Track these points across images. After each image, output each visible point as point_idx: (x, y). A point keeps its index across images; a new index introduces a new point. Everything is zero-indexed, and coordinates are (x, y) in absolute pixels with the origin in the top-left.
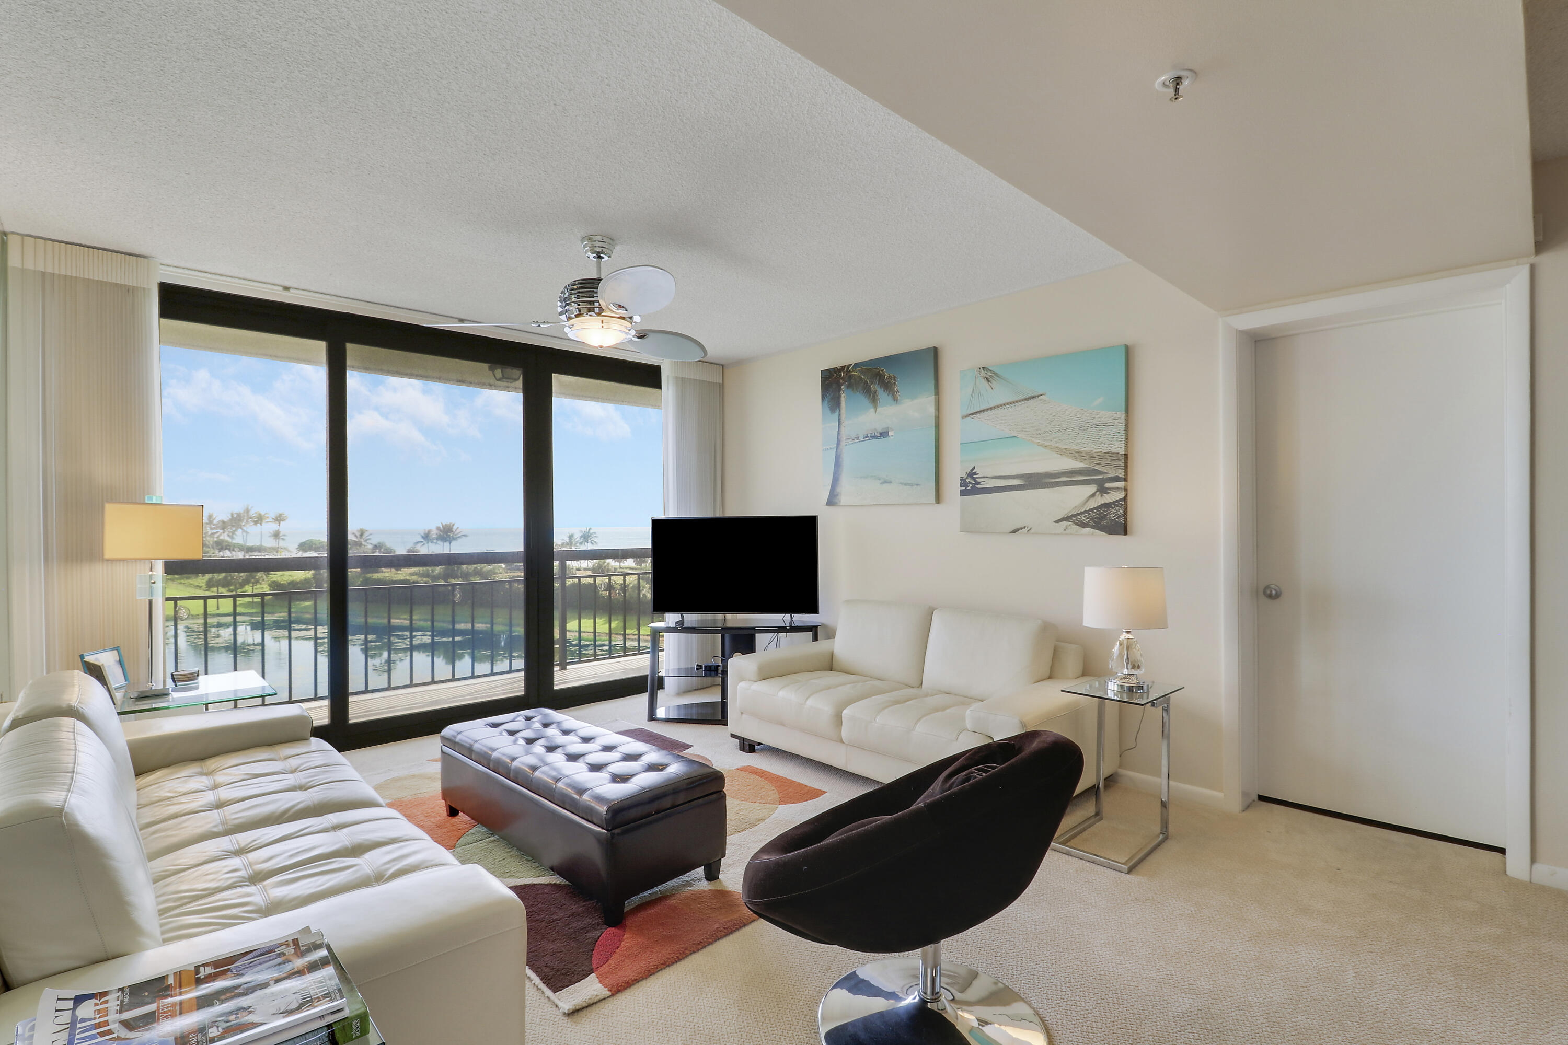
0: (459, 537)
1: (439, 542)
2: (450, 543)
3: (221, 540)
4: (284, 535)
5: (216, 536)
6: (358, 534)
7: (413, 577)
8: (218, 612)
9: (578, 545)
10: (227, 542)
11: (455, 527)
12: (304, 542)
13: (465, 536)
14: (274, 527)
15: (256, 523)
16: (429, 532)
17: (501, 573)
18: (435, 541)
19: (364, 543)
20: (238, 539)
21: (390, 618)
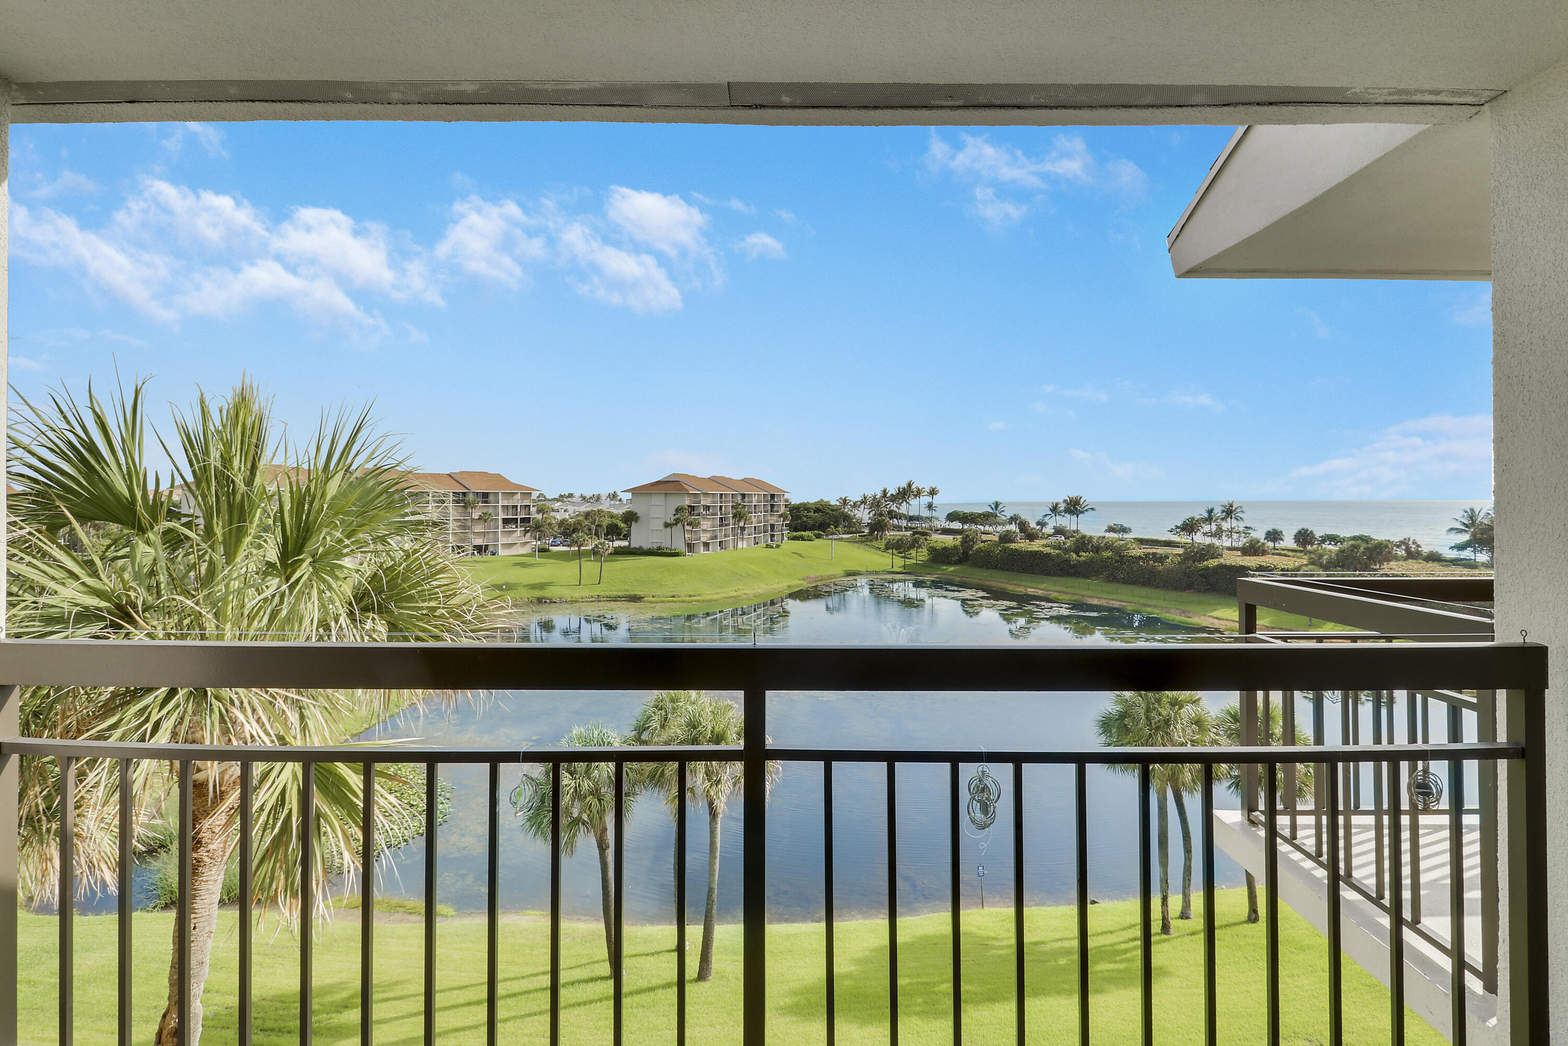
0: (1086, 510)
1: (1067, 515)
2: (1077, 516)
3: (892, 510)
4: (935, 507)
5: (889, 506)
6: (993, 506)
8: (892, 570)
9: (1219, 521)
10: (895, 511)
11: (1082, 500)
13: (1092, 509)
14: (929, 499)
15: (916, 496)
16: (1057, 504)
17: (1134, 549)
18: (1062, 514)
19: (998, 515)
20: (903, 509)
21: (1025, 586)
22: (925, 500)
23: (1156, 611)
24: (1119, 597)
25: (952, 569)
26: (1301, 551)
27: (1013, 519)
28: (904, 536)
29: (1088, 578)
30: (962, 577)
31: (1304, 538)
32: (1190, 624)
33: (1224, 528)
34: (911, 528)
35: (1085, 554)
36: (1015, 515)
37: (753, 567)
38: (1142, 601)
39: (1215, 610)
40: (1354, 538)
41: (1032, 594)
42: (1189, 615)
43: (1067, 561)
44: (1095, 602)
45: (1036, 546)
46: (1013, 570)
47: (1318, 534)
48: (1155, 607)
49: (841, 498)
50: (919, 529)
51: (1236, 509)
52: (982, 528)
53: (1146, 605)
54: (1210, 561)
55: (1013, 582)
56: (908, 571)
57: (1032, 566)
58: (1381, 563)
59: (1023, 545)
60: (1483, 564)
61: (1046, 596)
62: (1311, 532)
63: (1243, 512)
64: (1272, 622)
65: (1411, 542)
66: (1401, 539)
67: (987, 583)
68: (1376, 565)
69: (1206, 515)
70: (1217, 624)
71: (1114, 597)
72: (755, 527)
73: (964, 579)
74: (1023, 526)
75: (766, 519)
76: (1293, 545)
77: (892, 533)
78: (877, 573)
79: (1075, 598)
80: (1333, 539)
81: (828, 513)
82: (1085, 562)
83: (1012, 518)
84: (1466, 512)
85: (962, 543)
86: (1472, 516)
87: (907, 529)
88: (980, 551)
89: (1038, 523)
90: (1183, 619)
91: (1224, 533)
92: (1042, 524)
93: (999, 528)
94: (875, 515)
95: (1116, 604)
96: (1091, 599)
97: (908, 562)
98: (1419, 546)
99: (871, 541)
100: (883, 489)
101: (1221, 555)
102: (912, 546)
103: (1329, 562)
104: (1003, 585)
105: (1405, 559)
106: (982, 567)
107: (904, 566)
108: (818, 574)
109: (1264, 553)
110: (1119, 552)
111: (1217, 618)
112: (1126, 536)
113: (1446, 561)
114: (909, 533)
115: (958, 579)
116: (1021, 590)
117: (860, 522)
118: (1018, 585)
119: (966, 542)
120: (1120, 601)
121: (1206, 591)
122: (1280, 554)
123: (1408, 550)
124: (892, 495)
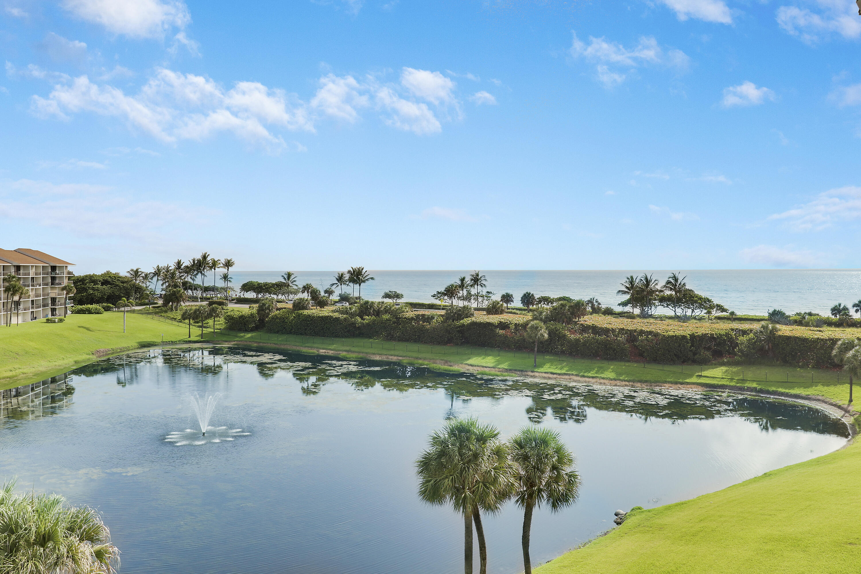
0: (367, 280)
1: (351, 284)
2: (360, 285)
3: (186, 281)
4: (231, 278)
5: (183, 278)
6: (286, 277)
7: (335, 314)
8: (189, 339)
9: (469, 287)
10: (190, 283)
11: (364, 271)
12: (246, 284)
13: (372, 278)
14: (224, 270)
15: (211, 268)
16: (342, 275)
17: (408, 312)
18: (347, 283)
19: (291, 284)
20: (198, 280)
21: (317, 348)
22: (221, 270)
23: (426, 362)
24: (397, 353)
25: (249, 335)
26: (525, 310)
27: (306, 288)
28: (201, 306)
29: (370, 338)
30: (259, 343)
31: (528, 299)
32: (452, 371)
33: (472, 293)
34: (207, 299)
35: (367, 317)
36: (307, 285)
37: (31, 344)
38: (415, 355)
39: (469, 358)
40: (560, 299)
41: (323, 354)
42: (450, 364)
43: (353, 324)
44: (377, 358)
45: (326, 312)
46: (306, 334)
47: (537, 296)
48: (425, 359)
49: (132, 270)
50: (215, 299)
51: (481, 277)
52: (275, 297)
53: (417, 358)
54: (465, 319)
55: (307, 345)
56: (204, 339)
57: (323, 329)
58: (579, 317)
59: (314, 311)
60: (638, 316)
61: (337, 355)
62: (533, 295)
63: (485, 280)
64: (509, 366)
65: (594, 302)
66: (589, 299)
67: (283, 347)
68: (576, 319)
69: (459, 283)
70: (472, 370)
71: (392, 352)
72: (32, 301)
73: (261, 344)
74: (314, 294)
75: (46, 292)
76: (520, 305)
77: (187, 304)
78: (173, 343)
79: (361, 355)
80: (545, 300)
81: (118, 285)
82: (368, 325)
83: (304, 287)
84: (628, 278)
85: (259, 311)
86: (631, 281)
87: (202, 299)
88: (275, 318)
89: (326, 292)
90: (446, 367)
91: (472, 298)
92: (329, 292)
93: (291, 296)
94: (169, 286)
95: (394, 359)
96: (374, 356)
97: (205, 331)
98: (599, 304)
99: (166, 312)
100: (177, 261)
101: (473, 315)
102: (209, 316)
103: (546, 318)
104: (298, 348)
105: (591, 314)
106: (277, 332)
107: (202, 335)
108: (110, 347)
109: (502, 312)
110: (395, 314)
111: (472, 365)
112: (399, 301)
113: (615, 314)
114: (205, 303)
115: (255, 345)
116: (314, 351)
117: (153, 293)
118: (312, 347)
119: (263, 310)
120: (397, 356)
121: (462, 344)
122: (511, 313)
123: (593, 307)
124: (187, 267)
